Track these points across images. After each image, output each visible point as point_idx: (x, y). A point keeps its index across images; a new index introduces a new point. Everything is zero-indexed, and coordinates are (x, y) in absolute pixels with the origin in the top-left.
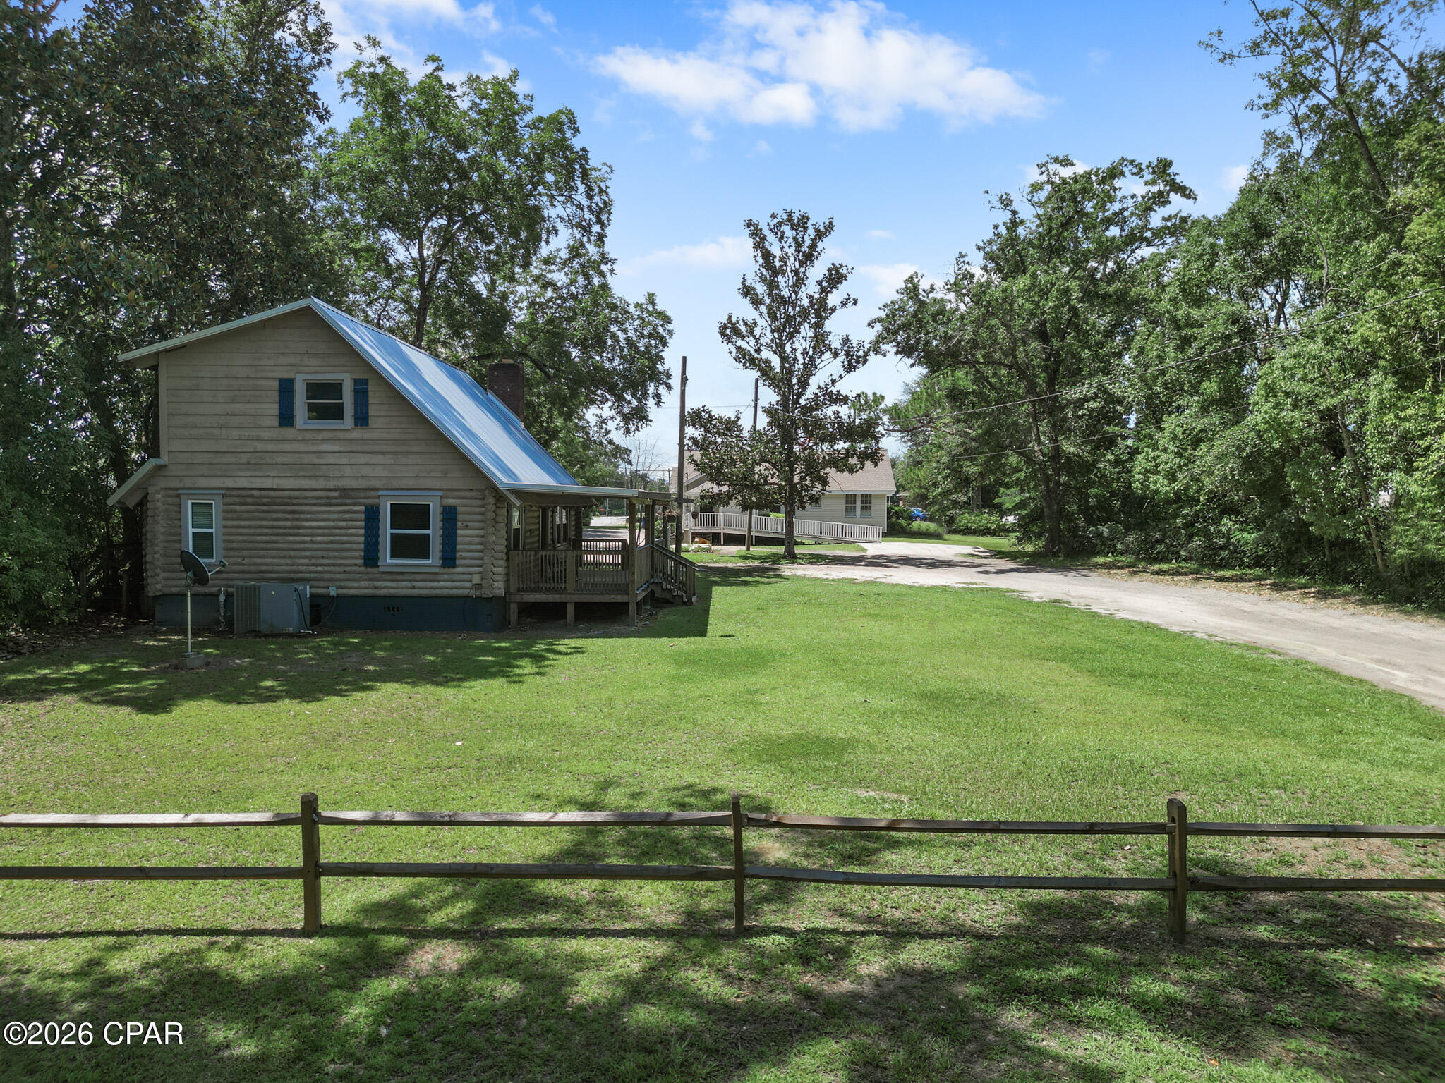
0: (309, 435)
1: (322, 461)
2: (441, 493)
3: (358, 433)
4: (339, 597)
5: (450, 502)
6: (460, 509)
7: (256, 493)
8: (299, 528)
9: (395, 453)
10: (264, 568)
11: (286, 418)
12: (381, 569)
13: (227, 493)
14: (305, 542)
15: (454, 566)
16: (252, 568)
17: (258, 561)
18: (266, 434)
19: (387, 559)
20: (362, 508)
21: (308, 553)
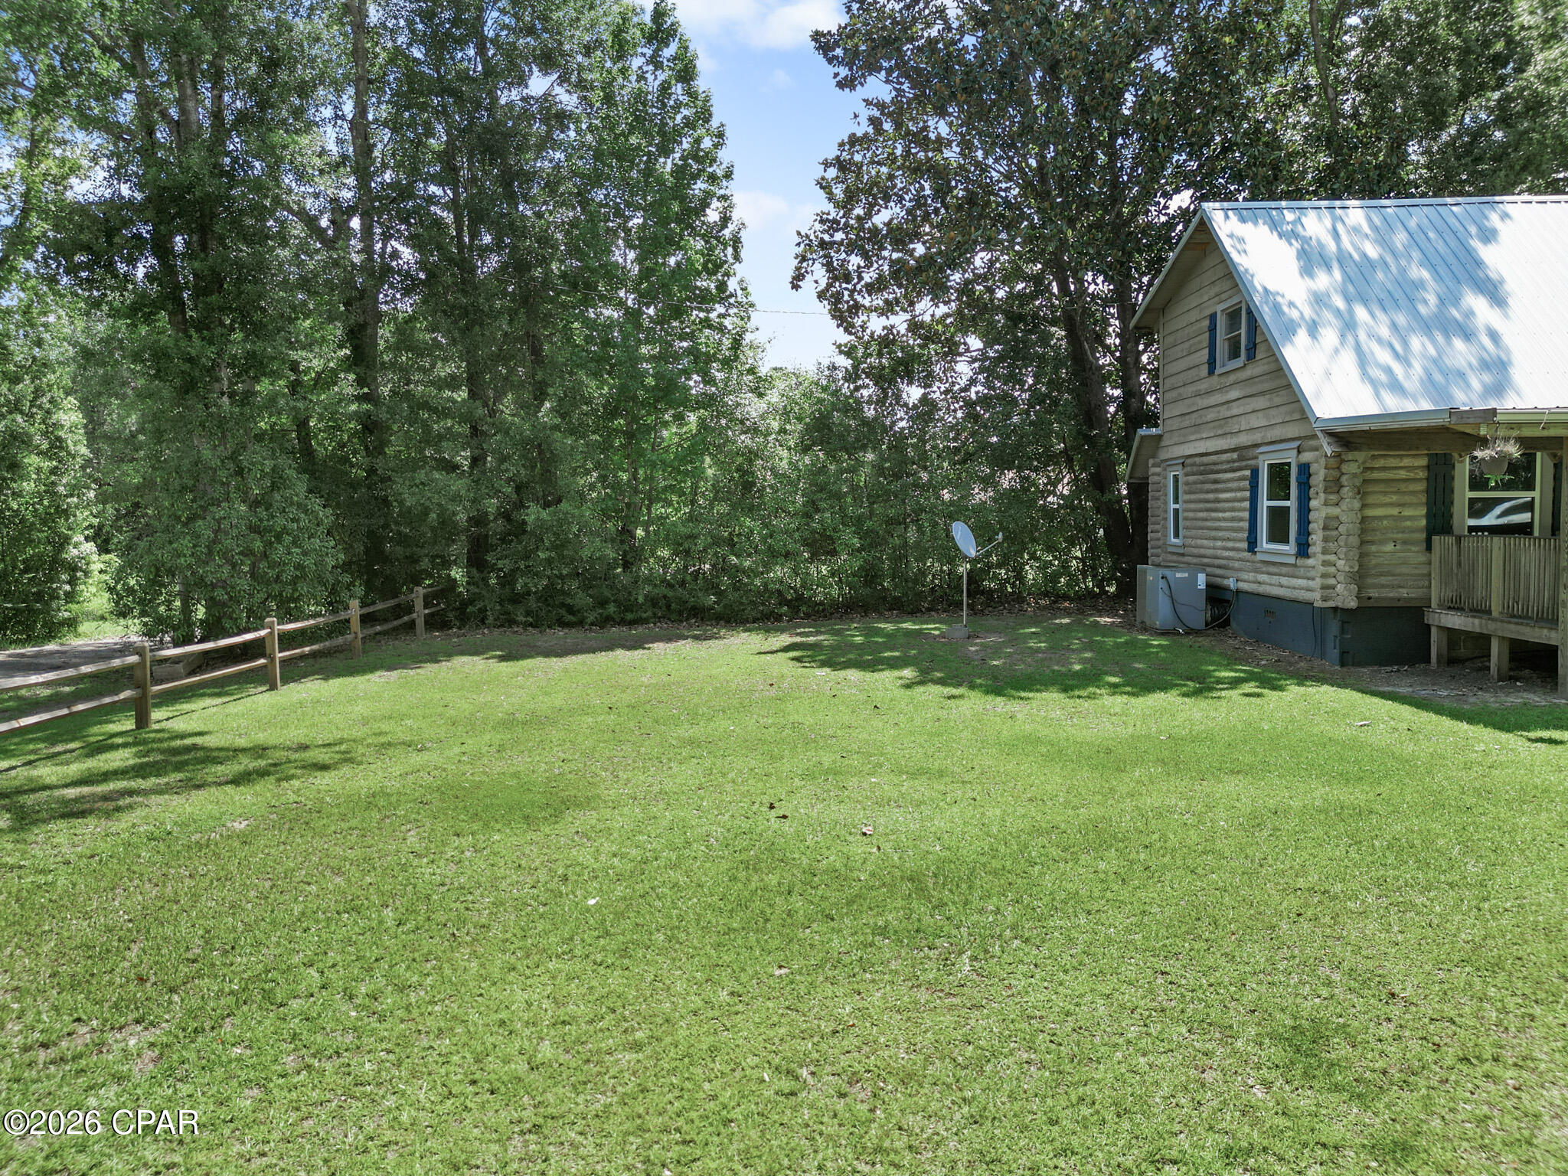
0: (1223, 380)
1: (1229, 414)
2: (1296, 444)
3: (1249, 372)
4: (1238, 592)
5: (1307, 457)
6: (1313, 468)
7: (1197, 460)
8: (1218, 501)
9: (1270, 391)
10: (1202, 551)
11: (1212, 363)
12: (1259, 557)
13: (1184, 462)
14: (1219, 520)
15: (1308, 556)
16: (1195, 551)
17: (1199, 542)
18: (1203, 386)
19: (1264, 544)
20: (1248, 473)
21: (1220, 534)
